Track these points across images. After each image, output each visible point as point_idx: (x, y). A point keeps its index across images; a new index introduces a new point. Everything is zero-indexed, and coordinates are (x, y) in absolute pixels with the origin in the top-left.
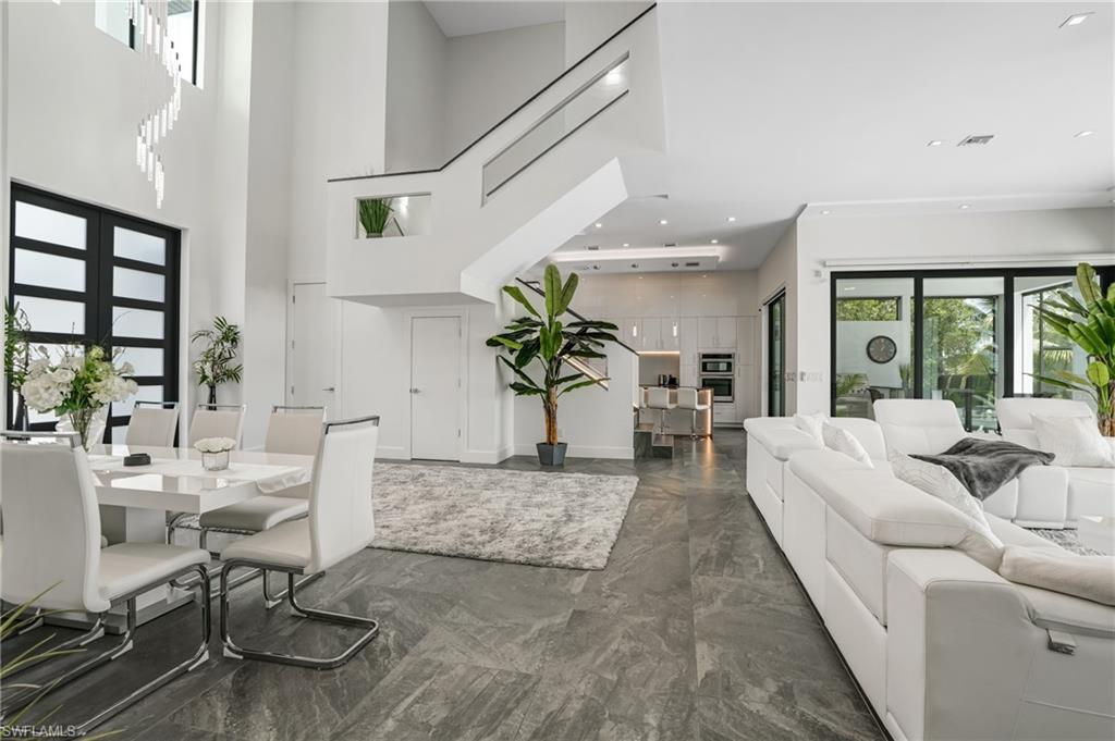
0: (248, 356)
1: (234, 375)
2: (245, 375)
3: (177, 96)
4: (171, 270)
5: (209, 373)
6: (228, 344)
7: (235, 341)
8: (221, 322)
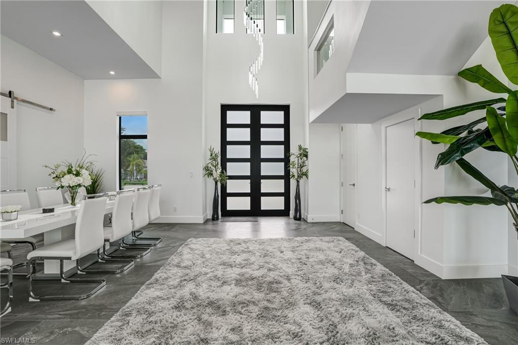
0: (311, 165)
1: (306, 174)
2: (310, 174)
4: (286, 126)
5: (296, 174)
6: (305, 158)
7: (306, 156)
8: (300, 148)
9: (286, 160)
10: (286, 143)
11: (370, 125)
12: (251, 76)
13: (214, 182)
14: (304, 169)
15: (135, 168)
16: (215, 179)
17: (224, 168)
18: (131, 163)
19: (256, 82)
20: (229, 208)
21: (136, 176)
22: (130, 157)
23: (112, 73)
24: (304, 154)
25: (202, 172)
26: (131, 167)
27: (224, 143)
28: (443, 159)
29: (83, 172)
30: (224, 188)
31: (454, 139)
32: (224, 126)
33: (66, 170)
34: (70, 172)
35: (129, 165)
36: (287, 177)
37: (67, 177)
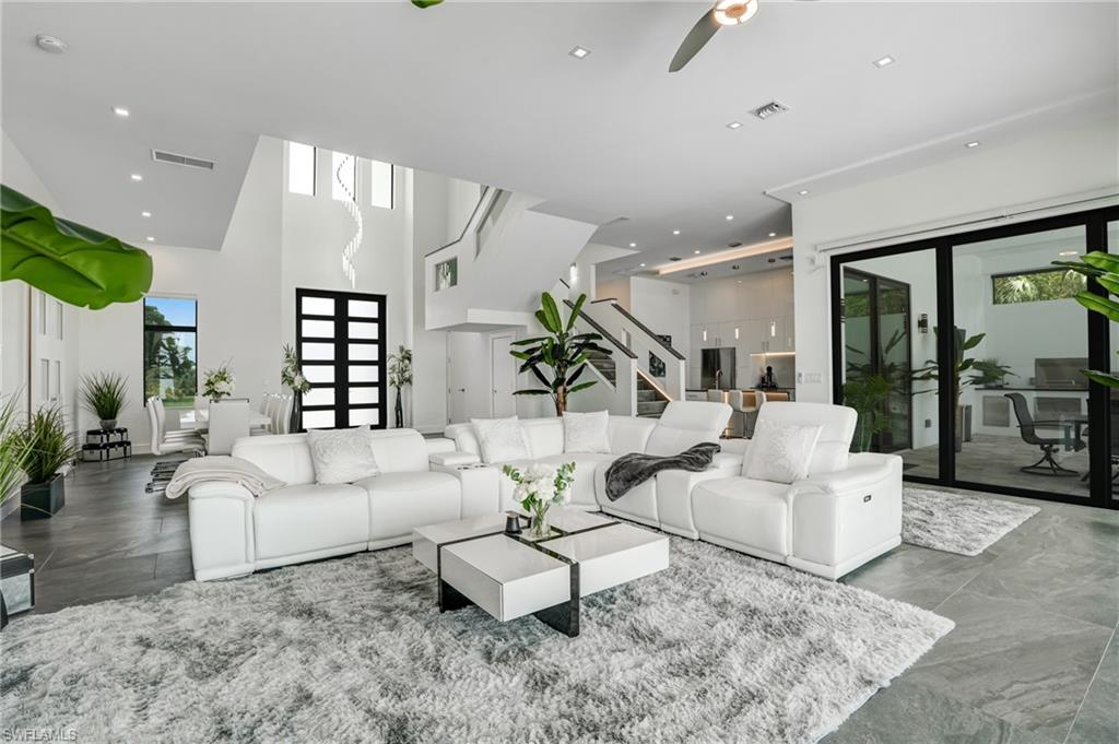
0: (416, 369)
1: (409, 380)
2: (414, 380)
3: (361, 230)
4: (381, 320)
5: (396, 380)
6: (407, 361)
7: (409, 359)
8: (402, 349)
9: (381, 363)
10: (381, 342)
11: (478, 334)
13: (293, 392)
14: (407, 375)
16: (295, 387)
24: (407, 357)
27: (300, 340)
28: (523, 369)
31: (529, 357)
32: (300, 317)
36: (381, 385)
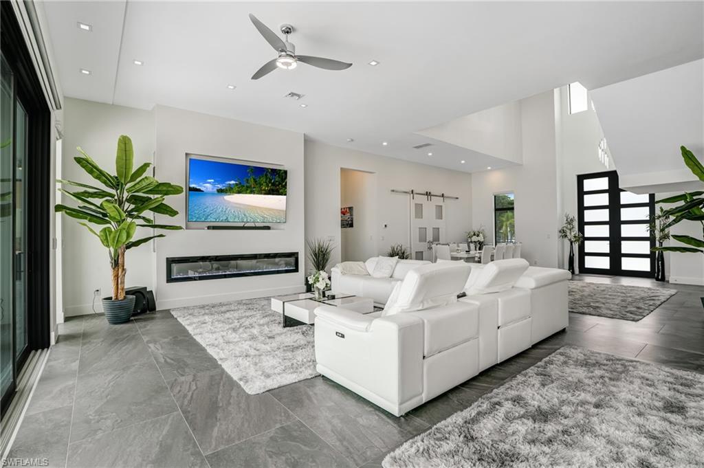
9: (652, 222)
10: (651, 205)
12: (600, 151)
13: (569, 242)
15: (509, 230)
16: (570, 240)
17: (581, 230)
18: (505, 224)
19: (606, 155)
20: (587, 265)
21: (511, 239)
22: (503, 217)
23: (489, 168)
25: (556, 234)
26: (504, 227)
27: (582, 208)
29: (481, 235)
30: (582, 247)
32: (581, 193)
33: (473, 234)
34: (474, 235)
35: (502, 226)
36: (652, 239)
37: (474, 237)
